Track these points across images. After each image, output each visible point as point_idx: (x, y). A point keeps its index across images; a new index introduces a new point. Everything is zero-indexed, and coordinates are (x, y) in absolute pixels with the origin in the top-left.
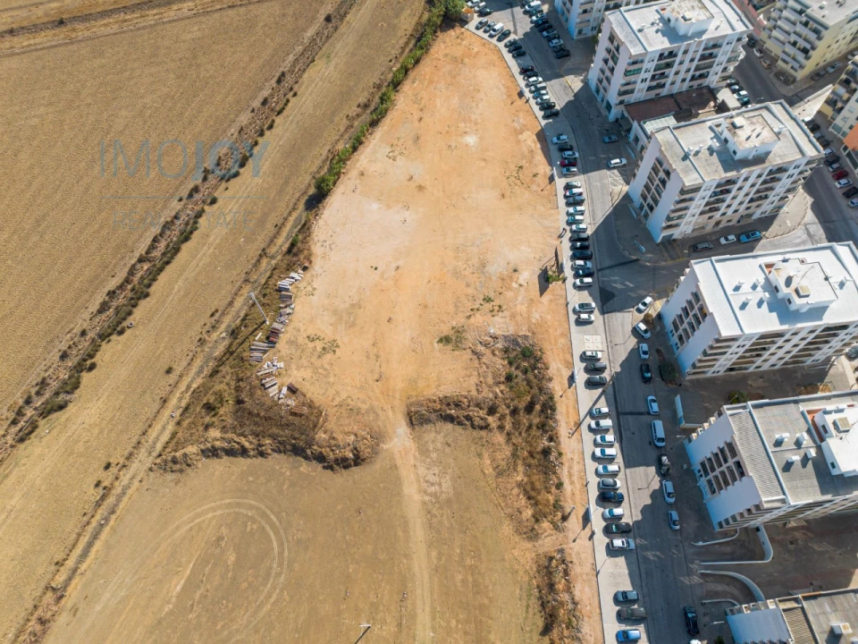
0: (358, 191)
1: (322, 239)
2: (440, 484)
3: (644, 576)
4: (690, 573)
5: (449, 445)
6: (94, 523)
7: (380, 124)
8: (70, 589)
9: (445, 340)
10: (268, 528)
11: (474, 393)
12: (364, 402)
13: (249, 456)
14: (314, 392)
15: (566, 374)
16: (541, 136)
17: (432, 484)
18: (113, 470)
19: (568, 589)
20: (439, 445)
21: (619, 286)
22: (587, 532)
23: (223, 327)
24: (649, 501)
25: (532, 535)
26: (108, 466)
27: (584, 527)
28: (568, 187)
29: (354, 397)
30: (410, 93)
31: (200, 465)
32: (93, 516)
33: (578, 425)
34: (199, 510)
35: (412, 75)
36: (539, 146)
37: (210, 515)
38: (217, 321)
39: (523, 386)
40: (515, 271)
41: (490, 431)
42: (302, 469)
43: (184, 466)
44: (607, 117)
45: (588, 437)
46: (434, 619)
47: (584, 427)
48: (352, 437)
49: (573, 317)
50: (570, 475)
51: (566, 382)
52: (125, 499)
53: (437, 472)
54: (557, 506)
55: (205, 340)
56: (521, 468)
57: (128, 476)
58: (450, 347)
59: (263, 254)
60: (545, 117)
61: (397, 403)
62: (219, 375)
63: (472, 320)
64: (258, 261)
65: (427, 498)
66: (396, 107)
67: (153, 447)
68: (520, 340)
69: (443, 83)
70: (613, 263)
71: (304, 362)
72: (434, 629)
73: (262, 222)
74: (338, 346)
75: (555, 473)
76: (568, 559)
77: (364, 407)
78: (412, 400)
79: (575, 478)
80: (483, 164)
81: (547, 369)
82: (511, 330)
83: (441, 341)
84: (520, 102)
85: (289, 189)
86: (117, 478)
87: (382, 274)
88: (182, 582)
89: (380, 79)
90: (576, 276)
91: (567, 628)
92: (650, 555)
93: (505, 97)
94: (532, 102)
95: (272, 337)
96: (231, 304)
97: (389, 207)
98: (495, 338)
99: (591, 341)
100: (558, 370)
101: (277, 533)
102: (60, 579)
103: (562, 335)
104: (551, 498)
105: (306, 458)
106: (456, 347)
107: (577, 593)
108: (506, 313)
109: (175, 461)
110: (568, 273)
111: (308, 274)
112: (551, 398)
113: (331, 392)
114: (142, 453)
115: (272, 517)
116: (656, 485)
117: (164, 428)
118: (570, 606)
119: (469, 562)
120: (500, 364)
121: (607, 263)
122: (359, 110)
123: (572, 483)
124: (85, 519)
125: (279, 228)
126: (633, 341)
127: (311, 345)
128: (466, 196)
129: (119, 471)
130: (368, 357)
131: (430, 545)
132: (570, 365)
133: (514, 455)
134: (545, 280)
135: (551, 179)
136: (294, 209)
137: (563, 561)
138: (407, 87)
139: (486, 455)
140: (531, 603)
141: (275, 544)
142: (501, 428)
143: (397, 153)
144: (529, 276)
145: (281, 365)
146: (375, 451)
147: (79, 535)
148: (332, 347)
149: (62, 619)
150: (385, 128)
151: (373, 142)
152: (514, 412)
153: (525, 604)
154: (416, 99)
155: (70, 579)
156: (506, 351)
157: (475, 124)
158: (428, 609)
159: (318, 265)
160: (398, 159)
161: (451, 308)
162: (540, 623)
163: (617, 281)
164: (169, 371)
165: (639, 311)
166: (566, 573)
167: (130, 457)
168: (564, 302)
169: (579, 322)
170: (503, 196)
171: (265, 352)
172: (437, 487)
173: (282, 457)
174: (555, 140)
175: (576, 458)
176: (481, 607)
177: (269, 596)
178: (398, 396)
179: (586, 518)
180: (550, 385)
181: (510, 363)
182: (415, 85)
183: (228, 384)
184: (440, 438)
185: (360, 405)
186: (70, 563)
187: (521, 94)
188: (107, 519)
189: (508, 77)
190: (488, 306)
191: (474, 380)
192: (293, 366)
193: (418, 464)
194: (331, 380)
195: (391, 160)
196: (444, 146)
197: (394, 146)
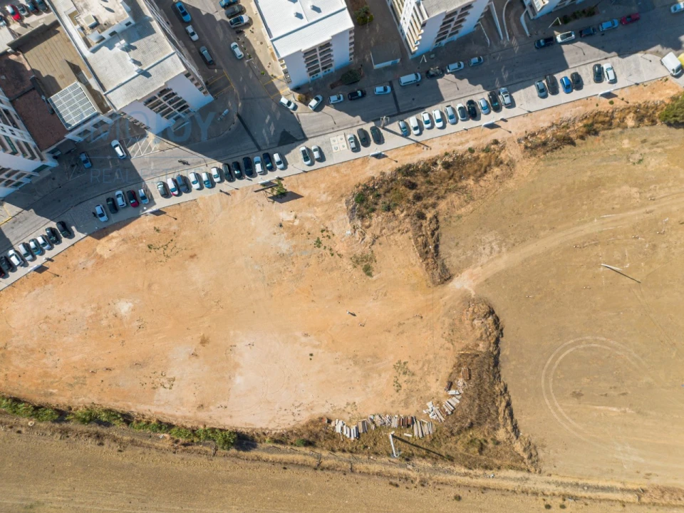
0: (224, 403)
1: (292, 418)
2: (490, 243)
3: (521, 79)
4: (511, 47)
5: (458, 243)
6: (588, 494)
7: (126, 410)
8: (635, 487)
9: (368, 271)
10: (557, 362)
11: (410, 234)
12: (443, 323)
13: (510, 399)
14: (446, 368)
15: (375, 161)
16: (100, 234)
17: (492, 248)
18: (549, 501)
19: (544, 131)
20: (460, 251)
21: (272, 129)
22: (501, 124)
23: (402, 471)
24: (466, 81)
25: (511, 164)
26: (548, 507)
27: (499, 127)
28: (166, 193)
29: (442, 332)
30: (69, 394)
31: (527, 435)
32: (585, 498)
33: (418, 143)
34: (559, 420)
35: (39, 400)
36: (114, 234)
37: (560, 409)
38: (401, 478)
39: (391, 196)
40: (281, 226)
41: (438, 213)
42: (508, 353)
43: (531, 447)
44: (53, 170)
45: (427, 134)
46: (585, 222)
47: (419, 139)
48: (476, 322)
49: (317, 165)
50: (462, 144)
51: (382, 160)
52: (565, 480)
53: (482, 247)
54: (487, 150)
55: (421, 481)
56: (464, 183)
57: (548, 487)
58: (373, 265)
59: (319, 467)
60: (70, 235)
61: (437, 295)
62: (450, 453)
63: (342, 252)
64: (328, 469)
65: (504, 249)
66: (96, 402)
67: (521, 480)
68: (351, 207)
69: (44, 361)
70: (248, 137)
71: (421, 386)
72: (592, 220)
73: (283, 485)
74: (400, 362)
75: (462, 156)
76: (524, 135)
77: (447, 321)
78: (431, 284)
79: (463, 140)
80: (155, 287)
81: (373, 178)
82: (344, 216)
83: (370, 275)
84: (53, 267)
85: (237, 473)
86: (554, 495)
87: (316, 347)
88: (610, 409)
89: (53, 434)
90: (272, 169)
91: (568, 128)
92: (505, 76)
93: (50, 286)
94: (48, 254)
95: (407, 423)
96: (379, 474)
97: (236, 366)
98: (355, 228)
99: (338, 145)
100: (372, 168)
101: (560, 354)
102: (631, 498)
103: (338, 171)
104: (482, 155)
105: (499, 353)
106: (372, 259)
107: (546, 125)
108: (328, 224)
109: (530, 456)
110: (271, 176)
111: (333, 415)
112: (399, 170)
113: (442, 353)
114: (528, 485)
115: (549, 362)
116: (452, 77)
117: (504, 478)
118: (555, 128)
119: (541, 207)
120: (377, 219)
121: (251, 143)
122: (106, 442)
123: (467, 141)
124: (588, 502)
125: (285, 465)
126: (327, 109)
127: (404, 386)
128: (203, 293)
129: (547, 496)
130: (402, 333)
131: (536, 237)
132: (365, 159)
133: (455, 190)
134: (283, 196)
135: (158, 213)
136: (259, 459)
137: (526, 138)
138: (61, 399)
139: (459, 212)
140: (556, 157)
141: (568, 352)
142: (434, 206)
143: (163, 380)
144: (284, 212)
145: (429, 404)
146: (480, 300)
147: (600, 501)
148: (402, 367)
149: (655, 481)
150: (130, 404)
151: (154, 409)
152: (418, 198)
153: (558, 161)
154: (77, 383)
155: (629, 491)
156: (362, 217)
157: (99, 308)
158: (581, 228)
159: (321, 410)
160: (172, 376)
161: (335, 274)
162: (568, 147)
163: (267, 131)
164: (458, 498)
165: (296, 107)
166: (533, 135)
167: (535, 494)
168: (303, 176)
169: (322, 159)
170: (192, 257)
171: (422, 423)
172: (493, 244)
173: (503, 372)
174: (104, 219)
175: (446, 141)
176: (569, 190)
177: (602, 343)
178: (431, 296)
179: (492, 126)
180: (388, 172)
181: (373, 210)
182: (55, 391)
183: (456, 442)
184: (454, 252)
185: (446, 325)
186: (619, 496)
187: (41, 269)
188: (583, 487)
189: (16, 290)
190: (325, 242)
191: (398, 237)
192: (428, 394)
193: (479, 264)
194: (431, 357)
195: (174, 383)
196: (141, 333)
197: (154, 385)
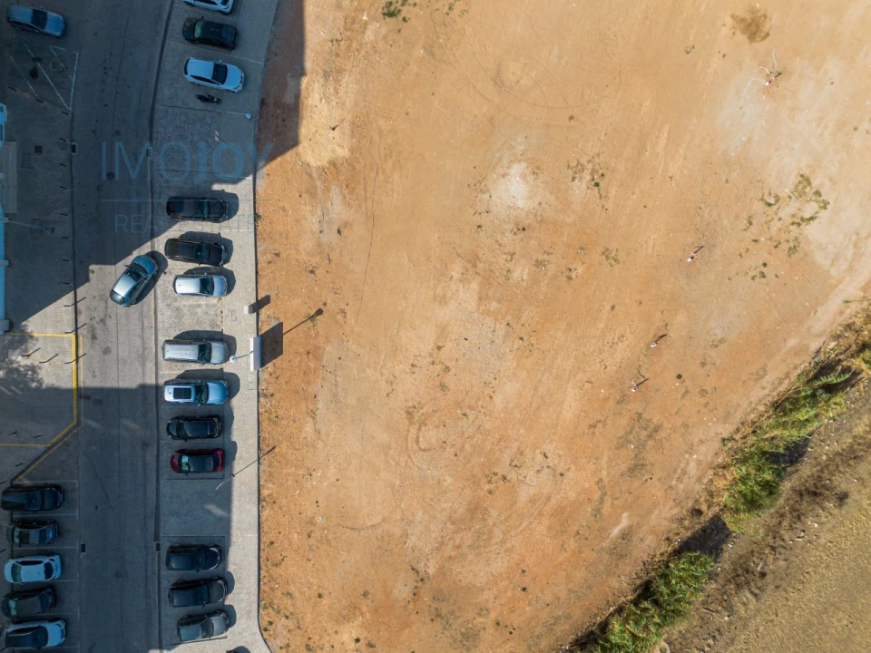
30: (656, 489)
35: (622, 584)
66: (726, 430)
69: (524, 495)
80: (512, 69)
89: (730, 610)
93: (330, 351)
122: (841, 482)
143: (786, 212)
150: (792, 342)
154: (641, 446)
157: (473, 260)
160: (793, 179)
182: (624, 522)
187: (270, 346)
189: (283, 448)
195: (815, 183)
196: (613, 191)
197: (785, 246)
